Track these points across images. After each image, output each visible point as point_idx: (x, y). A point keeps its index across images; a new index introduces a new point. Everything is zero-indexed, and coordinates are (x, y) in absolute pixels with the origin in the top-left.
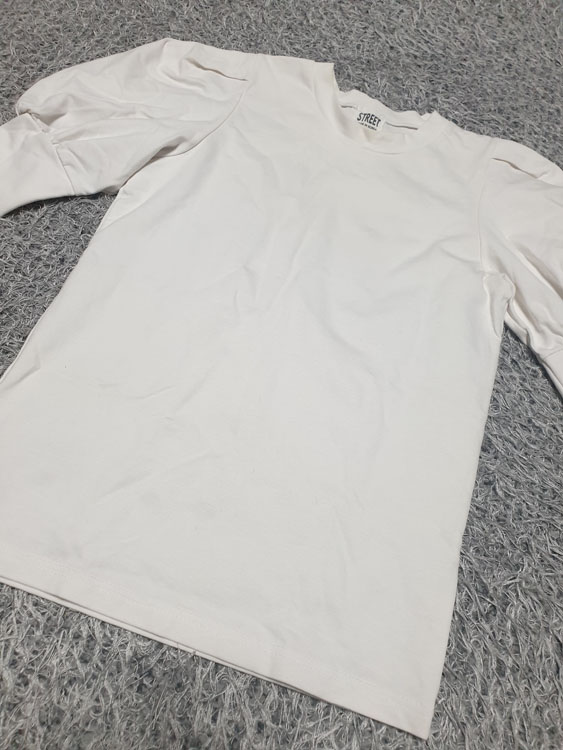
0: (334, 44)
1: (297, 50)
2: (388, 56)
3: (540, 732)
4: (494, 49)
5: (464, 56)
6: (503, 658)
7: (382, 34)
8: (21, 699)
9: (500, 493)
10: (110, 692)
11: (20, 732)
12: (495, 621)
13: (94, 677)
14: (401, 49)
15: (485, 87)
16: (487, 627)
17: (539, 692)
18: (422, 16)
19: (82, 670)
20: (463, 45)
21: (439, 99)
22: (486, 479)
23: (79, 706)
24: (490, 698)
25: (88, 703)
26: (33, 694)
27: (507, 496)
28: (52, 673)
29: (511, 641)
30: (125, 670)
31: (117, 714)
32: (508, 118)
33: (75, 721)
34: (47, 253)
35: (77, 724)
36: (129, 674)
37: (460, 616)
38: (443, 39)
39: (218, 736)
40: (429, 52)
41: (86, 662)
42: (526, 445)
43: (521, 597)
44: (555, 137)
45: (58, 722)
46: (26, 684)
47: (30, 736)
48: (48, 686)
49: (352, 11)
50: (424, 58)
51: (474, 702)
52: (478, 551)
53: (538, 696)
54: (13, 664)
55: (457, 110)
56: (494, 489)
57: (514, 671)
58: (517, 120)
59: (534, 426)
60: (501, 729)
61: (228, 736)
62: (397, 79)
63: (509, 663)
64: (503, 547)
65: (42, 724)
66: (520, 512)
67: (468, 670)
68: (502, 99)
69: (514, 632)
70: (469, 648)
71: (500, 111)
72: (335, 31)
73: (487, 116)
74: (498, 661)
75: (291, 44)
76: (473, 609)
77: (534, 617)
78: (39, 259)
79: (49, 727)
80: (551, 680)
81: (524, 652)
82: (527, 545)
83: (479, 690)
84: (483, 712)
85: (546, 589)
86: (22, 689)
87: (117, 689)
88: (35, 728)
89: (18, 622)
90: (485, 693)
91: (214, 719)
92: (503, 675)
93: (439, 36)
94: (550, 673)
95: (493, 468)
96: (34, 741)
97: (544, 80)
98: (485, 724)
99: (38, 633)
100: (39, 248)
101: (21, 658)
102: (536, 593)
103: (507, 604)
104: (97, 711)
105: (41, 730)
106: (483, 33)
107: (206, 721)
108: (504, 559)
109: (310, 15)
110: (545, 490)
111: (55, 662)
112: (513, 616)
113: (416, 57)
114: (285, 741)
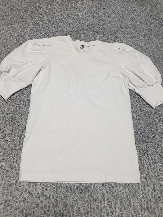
0: (67, 28)
1: (59, 33)
2: (81, 28)
3: (161, 174)
4: (105, 18)
5: (99, 22)
6: (150, 162)
7: (78, 22)
8: (58, 204)
9: (139, 127)
10: (75, 196)
11: (60, 210)
12: (146, 155)
13: (71, 194)
14: (84, 25)
15: (106, 29)
16: (145, 157)
17: (159, 166)
18: (85, 14)
19: (68, 194)
20: (97, 19)
21: (97, 36)
22: (135, 126)
23: (70, 201)
24: (150, 171)
25: (72, 200)
26: (60, 202)
27: (141, 127)
28: (62, 197)
29: (151, 158)
30: (76, 191)
31: (78, 200)
32: (114, 36)
33: (70, 204)
34: (21, 105)
35: (71, 205)
36: (77, 192)
37: (139, 156)
38: (93, 19)
39: (99, 197)
40: (90, 23)
41: (68, 192)
42: (141, 115)
43: (150, 148)
44: (126, 37)
45: (67, 206)
46: (57, 201)
47: (62, 210)
48: (62, 199)
49: (68, 18)
50: (90, 26)
51: (147, 173)
52: (138, 142)
53: (159, 167)
54: (53, 198)
55: (102, 37)
56: (138, 127)
57: (153, 163)
58: (116, 36)
59: (142, 110)
60: (153, 176)
61: (101, 196)
62: (85, 33)
63: (151, 162)
64: (143, 139)
65: (64, 207)
66: (145, 130)
67: (144, 166)
68: (111, 31)
69: (150, 156)
70: (143, 162)
71: (112, 35)
72: (66, 25)
73: (109, 37)
74: (149, 163)
75: (57, 31)
76: (141, 154)
77: (154, 151)
78: (20, 107)
79: (65, 207)
80: (160, 163)
81: (154, 159)
82: (148, 137)
83: (147, 170)
84: (149, 174)
85: (154, 145)
86: (57, 202)
87: (76, 195)
88: (63, 208)
89: (51, 189)
90: (148, 170)
91: (98, 194)
92: (151, 165)
93: (91, 18)
94: (160, 161)
95: (136, 122)
96: (64, 211)
97: (119, 23)
98: (150, 176)
99: (56, 190)
100: (19, 104)
101: (54, 196)
102: (153, 146)
103: (147, 151)
104: (74, 201)
105: (64, 208)
106: (101, 14)
107: (96, 195)
108: (144, 141)
109: (59, 22)
110: (148, 124)
111: (61, 194)
112: (149, 152)
113: (88, 26)
114: (113, 193)
